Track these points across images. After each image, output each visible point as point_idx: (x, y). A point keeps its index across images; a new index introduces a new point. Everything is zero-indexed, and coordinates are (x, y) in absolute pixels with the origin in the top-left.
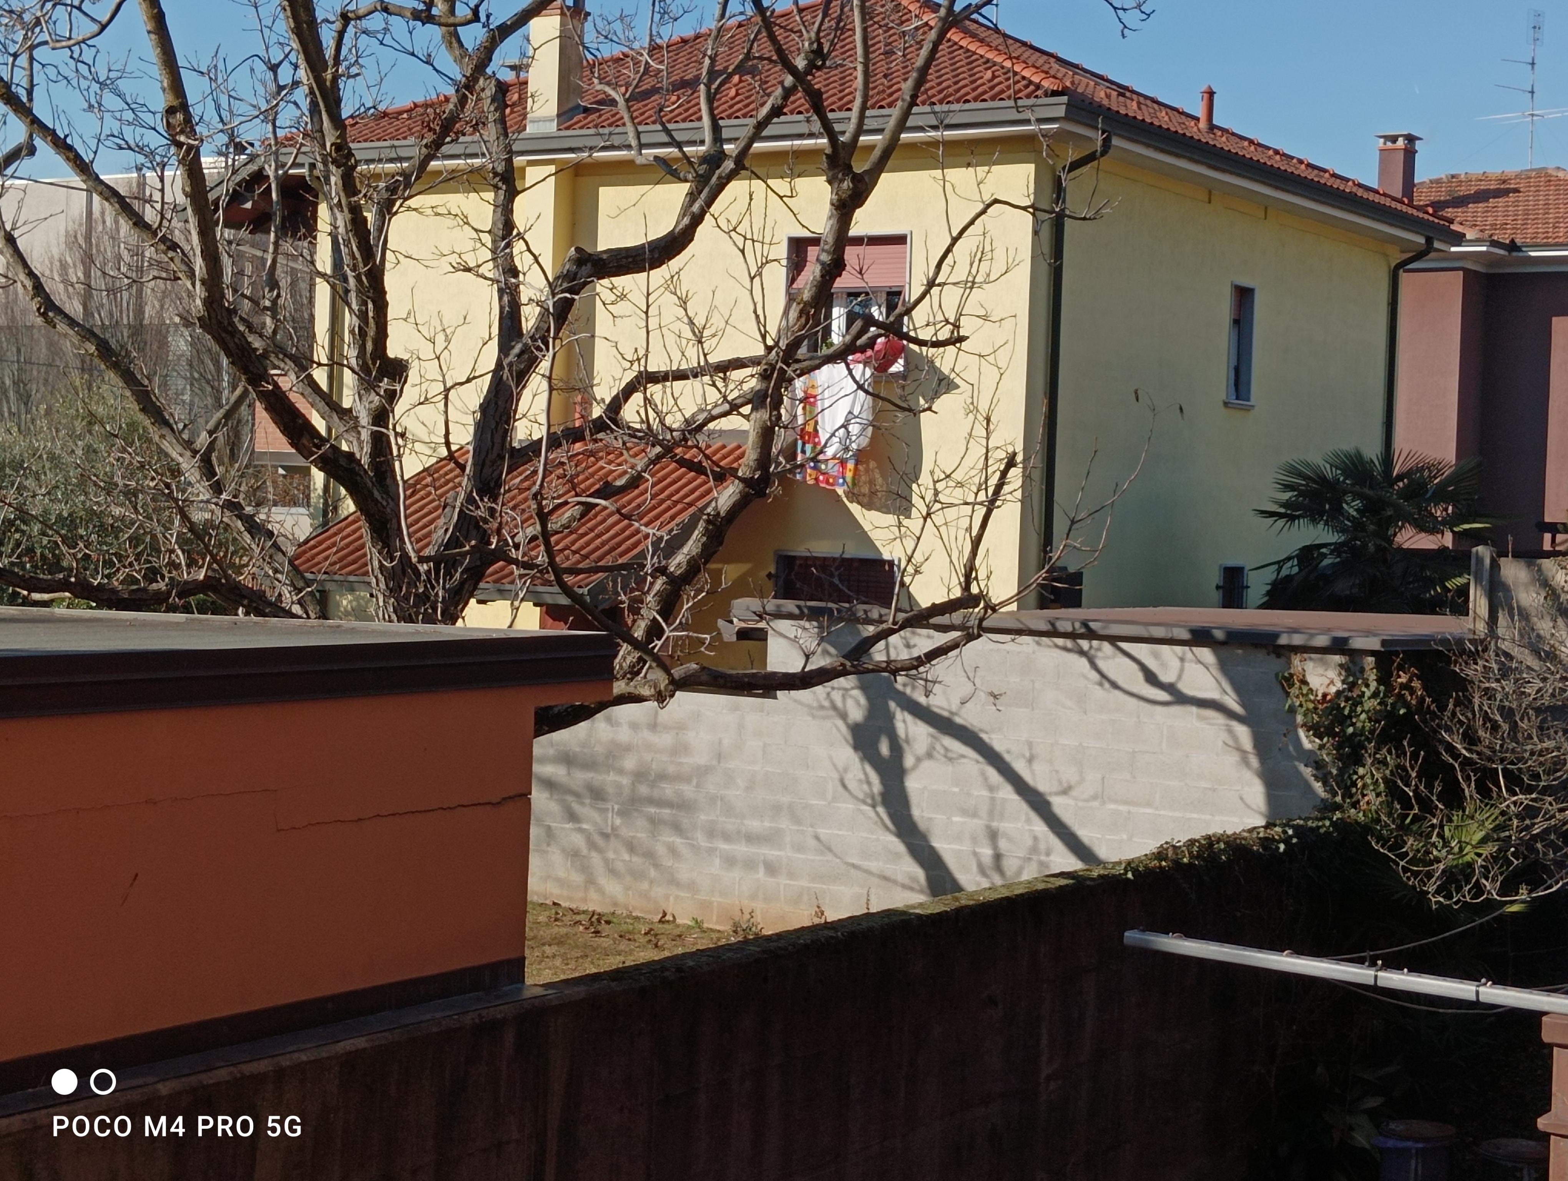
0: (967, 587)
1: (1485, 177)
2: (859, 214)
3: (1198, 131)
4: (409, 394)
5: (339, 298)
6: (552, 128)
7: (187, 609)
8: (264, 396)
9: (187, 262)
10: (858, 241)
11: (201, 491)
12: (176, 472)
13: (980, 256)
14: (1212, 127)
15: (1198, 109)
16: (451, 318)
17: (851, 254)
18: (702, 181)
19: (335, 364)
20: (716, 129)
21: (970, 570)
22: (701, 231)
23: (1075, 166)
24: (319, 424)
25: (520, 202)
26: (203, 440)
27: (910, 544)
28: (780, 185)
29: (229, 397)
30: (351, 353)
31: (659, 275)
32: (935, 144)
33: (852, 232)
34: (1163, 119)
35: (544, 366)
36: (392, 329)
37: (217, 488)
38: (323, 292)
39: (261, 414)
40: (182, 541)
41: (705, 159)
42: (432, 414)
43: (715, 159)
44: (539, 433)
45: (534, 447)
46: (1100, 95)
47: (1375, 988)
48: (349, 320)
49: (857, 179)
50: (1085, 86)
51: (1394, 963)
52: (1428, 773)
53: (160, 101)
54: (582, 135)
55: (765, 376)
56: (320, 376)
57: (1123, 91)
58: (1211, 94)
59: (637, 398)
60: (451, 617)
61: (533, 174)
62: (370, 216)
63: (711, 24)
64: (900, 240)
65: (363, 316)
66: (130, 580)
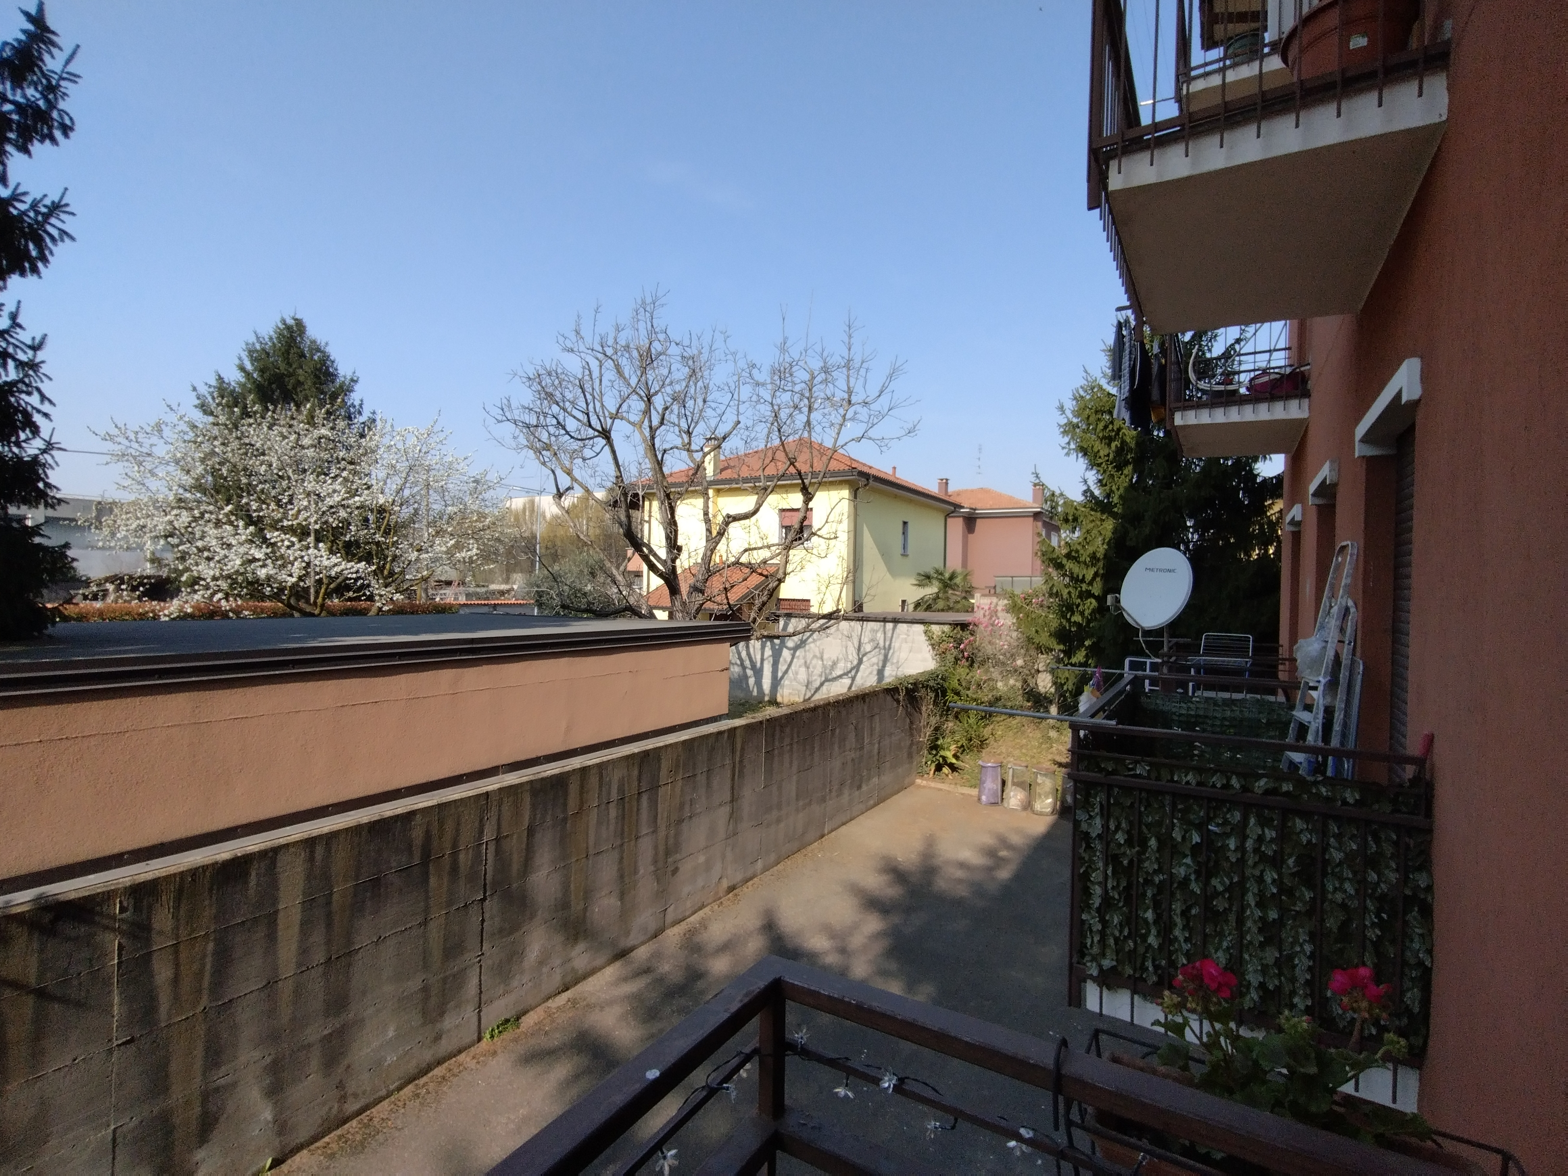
0: (837, 607)
8: (641, 556)
13: (837, 515)
18: (762, 494)
22: (761, 509)
28: (788, 494)
31: (750, 521)
41: (762, 488)
43: (765, 488)
44: (718, 565)
45: (717, 569)
49: (810, 492)
59: (746, 555)
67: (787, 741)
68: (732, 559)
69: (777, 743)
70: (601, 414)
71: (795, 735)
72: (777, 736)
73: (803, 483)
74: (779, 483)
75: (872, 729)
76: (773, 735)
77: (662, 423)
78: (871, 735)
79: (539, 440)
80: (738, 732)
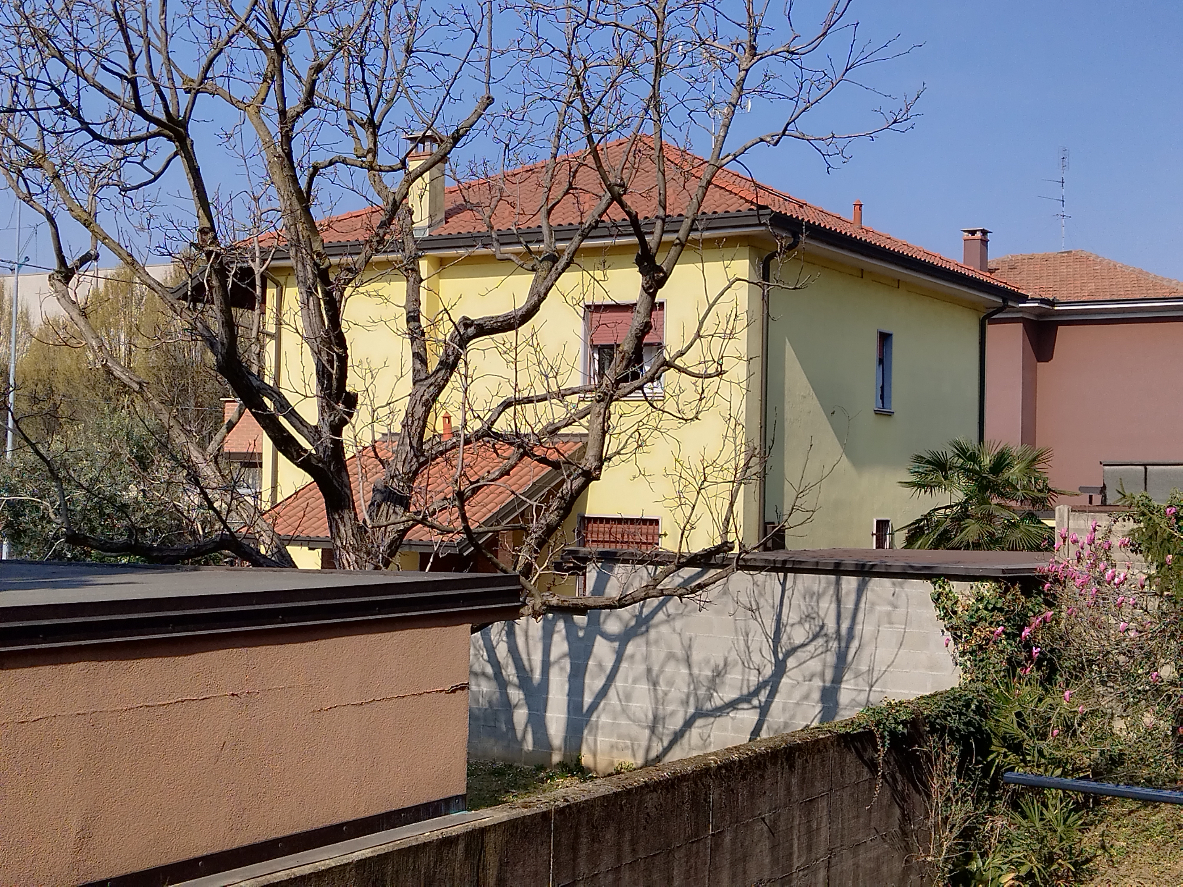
2: (662, 290)
18: (550, 270)
33: (659, 302)
36: (350, 372)
41: (549, 256)
53: (197, 224)
62: (336, 296)
67: (607, 860)
68: (477, 425)
69: (583, 868)
70: (164, 81)
71: (627, 847)
72: (583, 851)
73: (643, 243)
74: (586, 243)
75: (811, 833)
76: (574, 848)
77: (309, 103)
78: (810, 848)
79: (17, 144)
80: (491, 839)
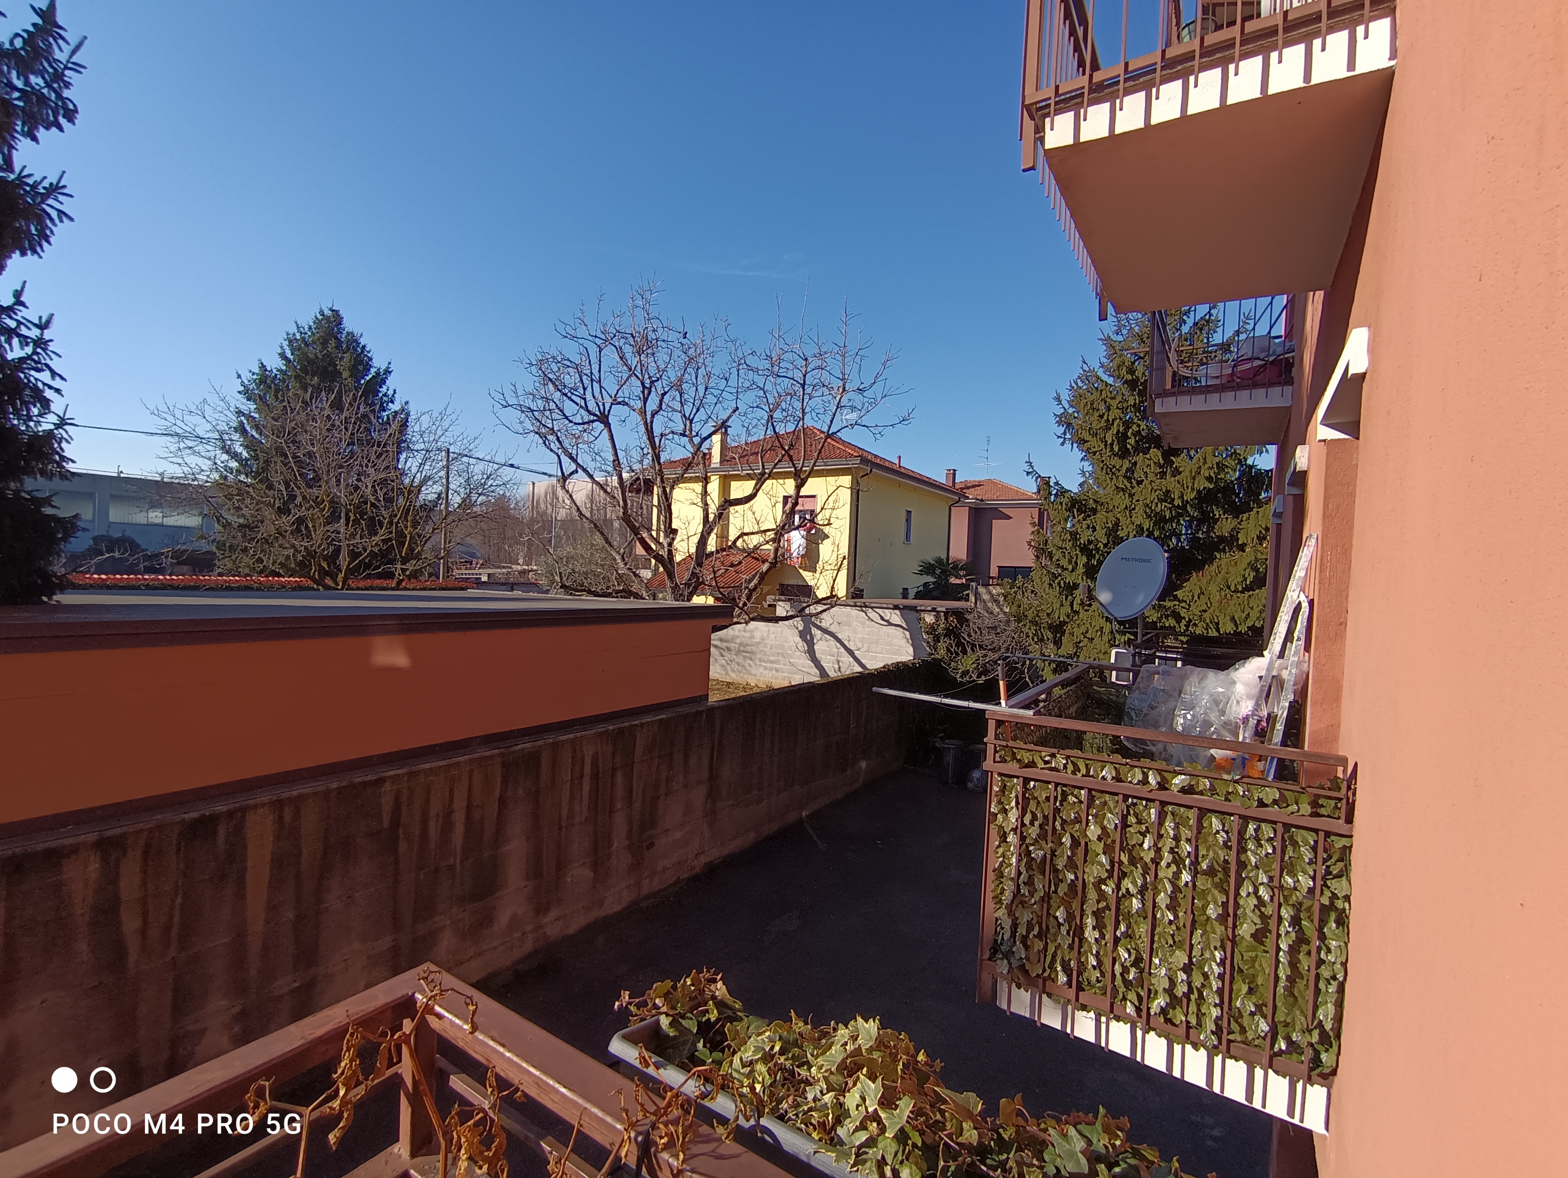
0: (831, 593)
1: (975, 481)
2: (802, 489)
3: (896, 467)
4: (678, 538)
5: (659, 513)
6: (718, 466)
7: (617, 597)
8: (638, 539)
9: (619, 503)
10: (802, 497)
11: (621, 565)
12: (615, 560)
13: (835, 501)
14: (900, 467)
15: (897, 462)
16: (690, 518)
17: (800, 500)
18: (759, 480)
19: (658, 530)
20: (763, 466)
21: (833, 587)
22: (759, 494)
23: (862, 476)
24: (654, 547)
25: (709, 486)
26: (622, 551)
27: (816, 580)
28: (781, 481)
29: (629, 539)
30: (662, 527)
31: (747, 506)
32: (823, 470)
33: (801, 494)
34: (887, 464)
35: (715, 531)
36: (674, 520)
37: (626, 564)
38: (655, 510)
39: (638, 544)
40: (616, 579)
41: (760, 474)
42: (684, 544)
43: (762, 474)
44: (714, 549)
45: (712, 553)
46: (869, 457)
47: (941, 703)
48: (662, 518)
49: (802, 479)
50: (865, 454)
51: (946, 697)
52: (957, 645)
53: (611, 458)
54: (727, 467)
55: (776, 534)
56: (654, 534)
57: (876, 456)
58: (900, 457)
59: (741, 540)
60: (689, 600)
61: (713, 478)
62: (668, 490)
63: (762, 437)
64: (814, 496)
65: (666, 517)
66: (602, 589)
70: (598, 399)
73: (796, 470)
74: (775, 470)
